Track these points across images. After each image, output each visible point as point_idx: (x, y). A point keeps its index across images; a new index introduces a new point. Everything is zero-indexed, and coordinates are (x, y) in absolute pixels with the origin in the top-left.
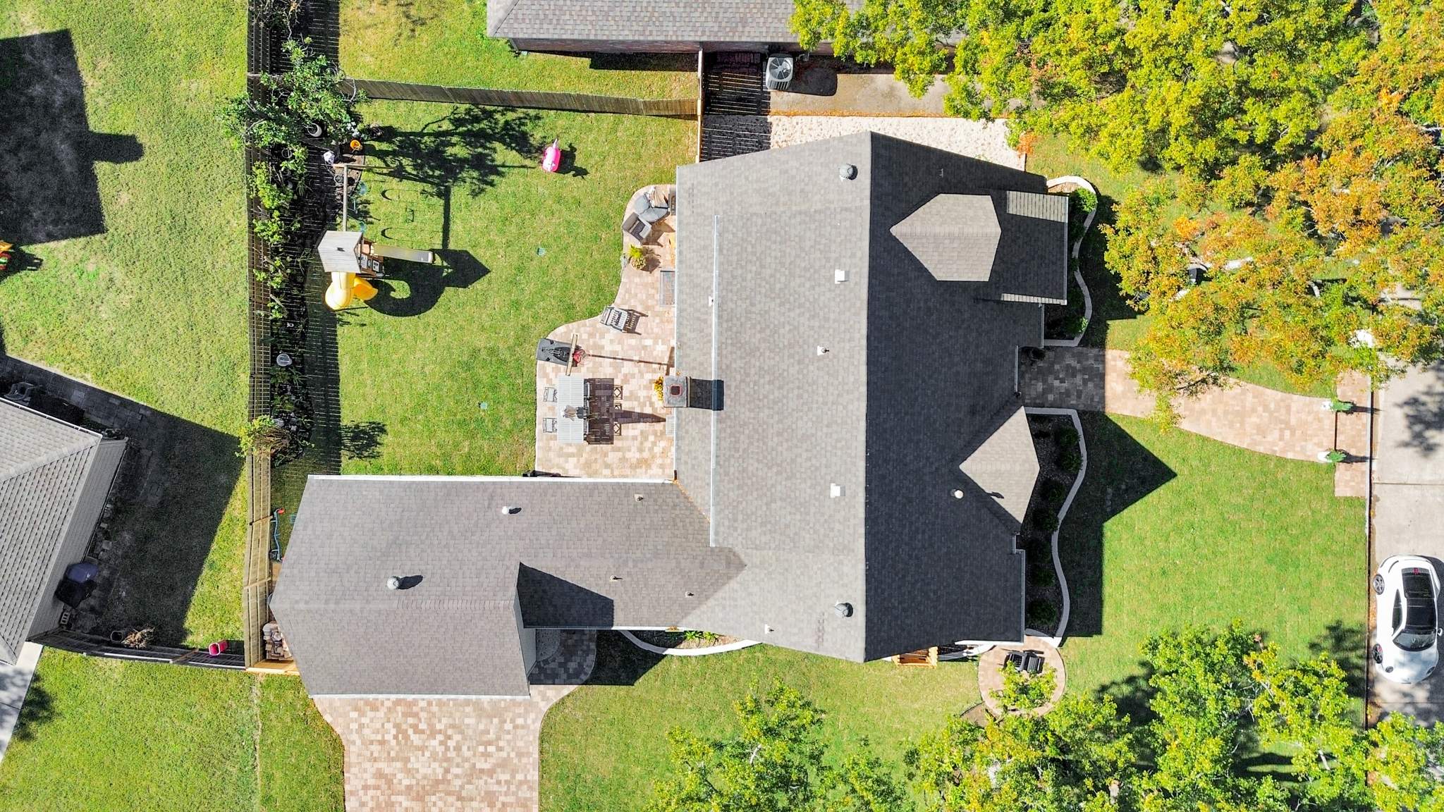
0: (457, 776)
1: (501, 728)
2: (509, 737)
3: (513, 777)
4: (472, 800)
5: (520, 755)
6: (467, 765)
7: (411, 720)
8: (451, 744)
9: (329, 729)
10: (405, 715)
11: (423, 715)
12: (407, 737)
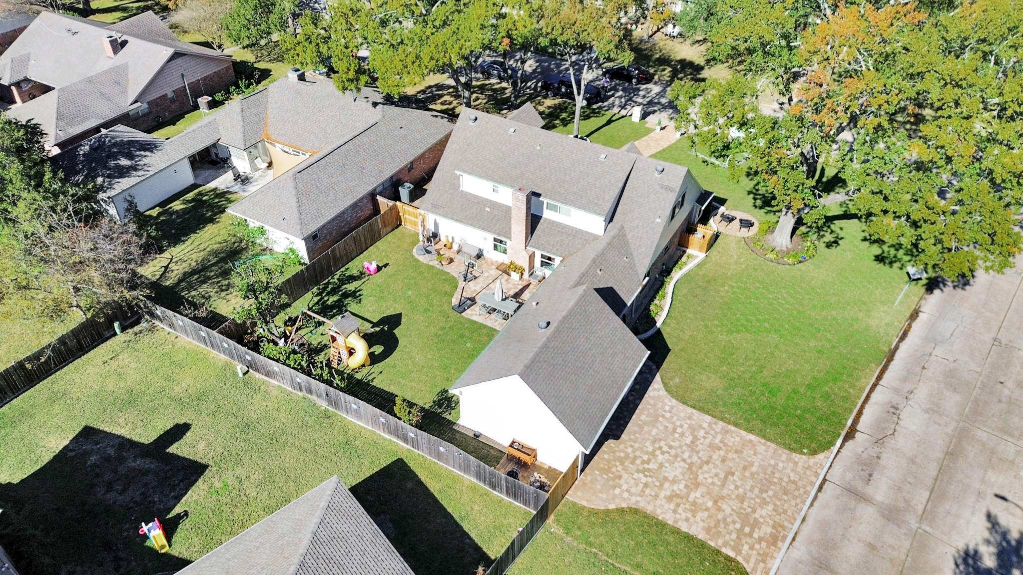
0: (690, 457)
1: (667, 419)
2: (675, 418)
3: (704, 429)
4: (711, 457)
5: (690, 418)
6: (685, 448)
7: (638, 462)
8: (665, 449)
9: (621, 511)
10: (633, 463)
11: (638, 453)
12: (649, 470)
